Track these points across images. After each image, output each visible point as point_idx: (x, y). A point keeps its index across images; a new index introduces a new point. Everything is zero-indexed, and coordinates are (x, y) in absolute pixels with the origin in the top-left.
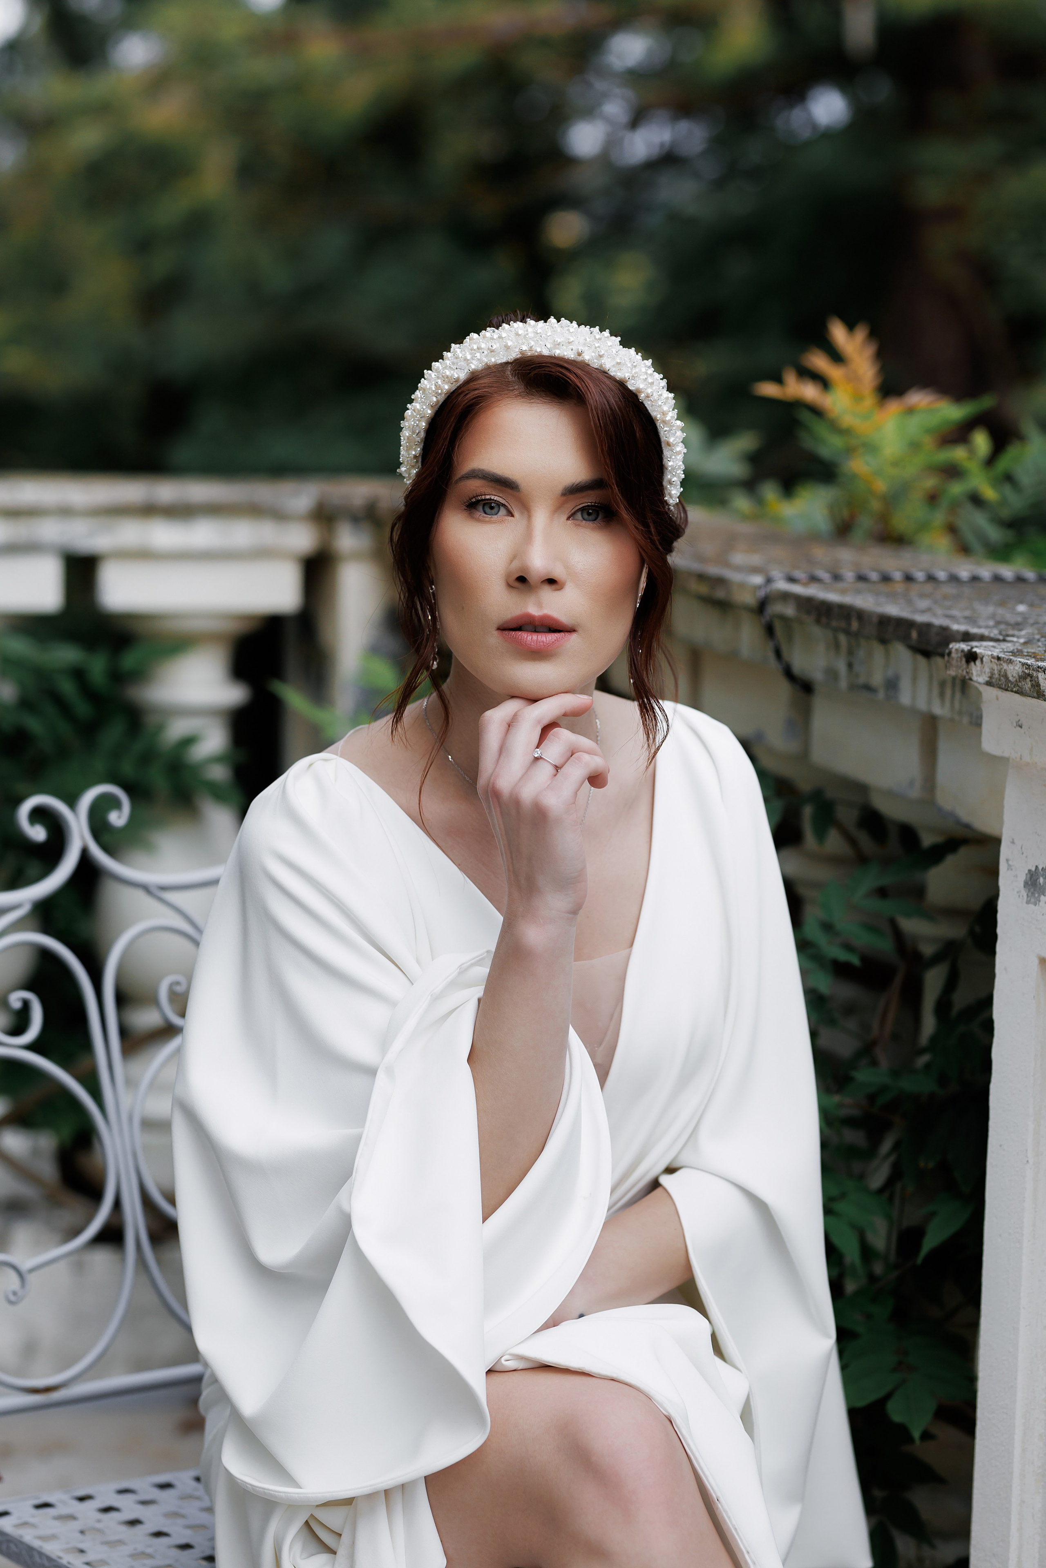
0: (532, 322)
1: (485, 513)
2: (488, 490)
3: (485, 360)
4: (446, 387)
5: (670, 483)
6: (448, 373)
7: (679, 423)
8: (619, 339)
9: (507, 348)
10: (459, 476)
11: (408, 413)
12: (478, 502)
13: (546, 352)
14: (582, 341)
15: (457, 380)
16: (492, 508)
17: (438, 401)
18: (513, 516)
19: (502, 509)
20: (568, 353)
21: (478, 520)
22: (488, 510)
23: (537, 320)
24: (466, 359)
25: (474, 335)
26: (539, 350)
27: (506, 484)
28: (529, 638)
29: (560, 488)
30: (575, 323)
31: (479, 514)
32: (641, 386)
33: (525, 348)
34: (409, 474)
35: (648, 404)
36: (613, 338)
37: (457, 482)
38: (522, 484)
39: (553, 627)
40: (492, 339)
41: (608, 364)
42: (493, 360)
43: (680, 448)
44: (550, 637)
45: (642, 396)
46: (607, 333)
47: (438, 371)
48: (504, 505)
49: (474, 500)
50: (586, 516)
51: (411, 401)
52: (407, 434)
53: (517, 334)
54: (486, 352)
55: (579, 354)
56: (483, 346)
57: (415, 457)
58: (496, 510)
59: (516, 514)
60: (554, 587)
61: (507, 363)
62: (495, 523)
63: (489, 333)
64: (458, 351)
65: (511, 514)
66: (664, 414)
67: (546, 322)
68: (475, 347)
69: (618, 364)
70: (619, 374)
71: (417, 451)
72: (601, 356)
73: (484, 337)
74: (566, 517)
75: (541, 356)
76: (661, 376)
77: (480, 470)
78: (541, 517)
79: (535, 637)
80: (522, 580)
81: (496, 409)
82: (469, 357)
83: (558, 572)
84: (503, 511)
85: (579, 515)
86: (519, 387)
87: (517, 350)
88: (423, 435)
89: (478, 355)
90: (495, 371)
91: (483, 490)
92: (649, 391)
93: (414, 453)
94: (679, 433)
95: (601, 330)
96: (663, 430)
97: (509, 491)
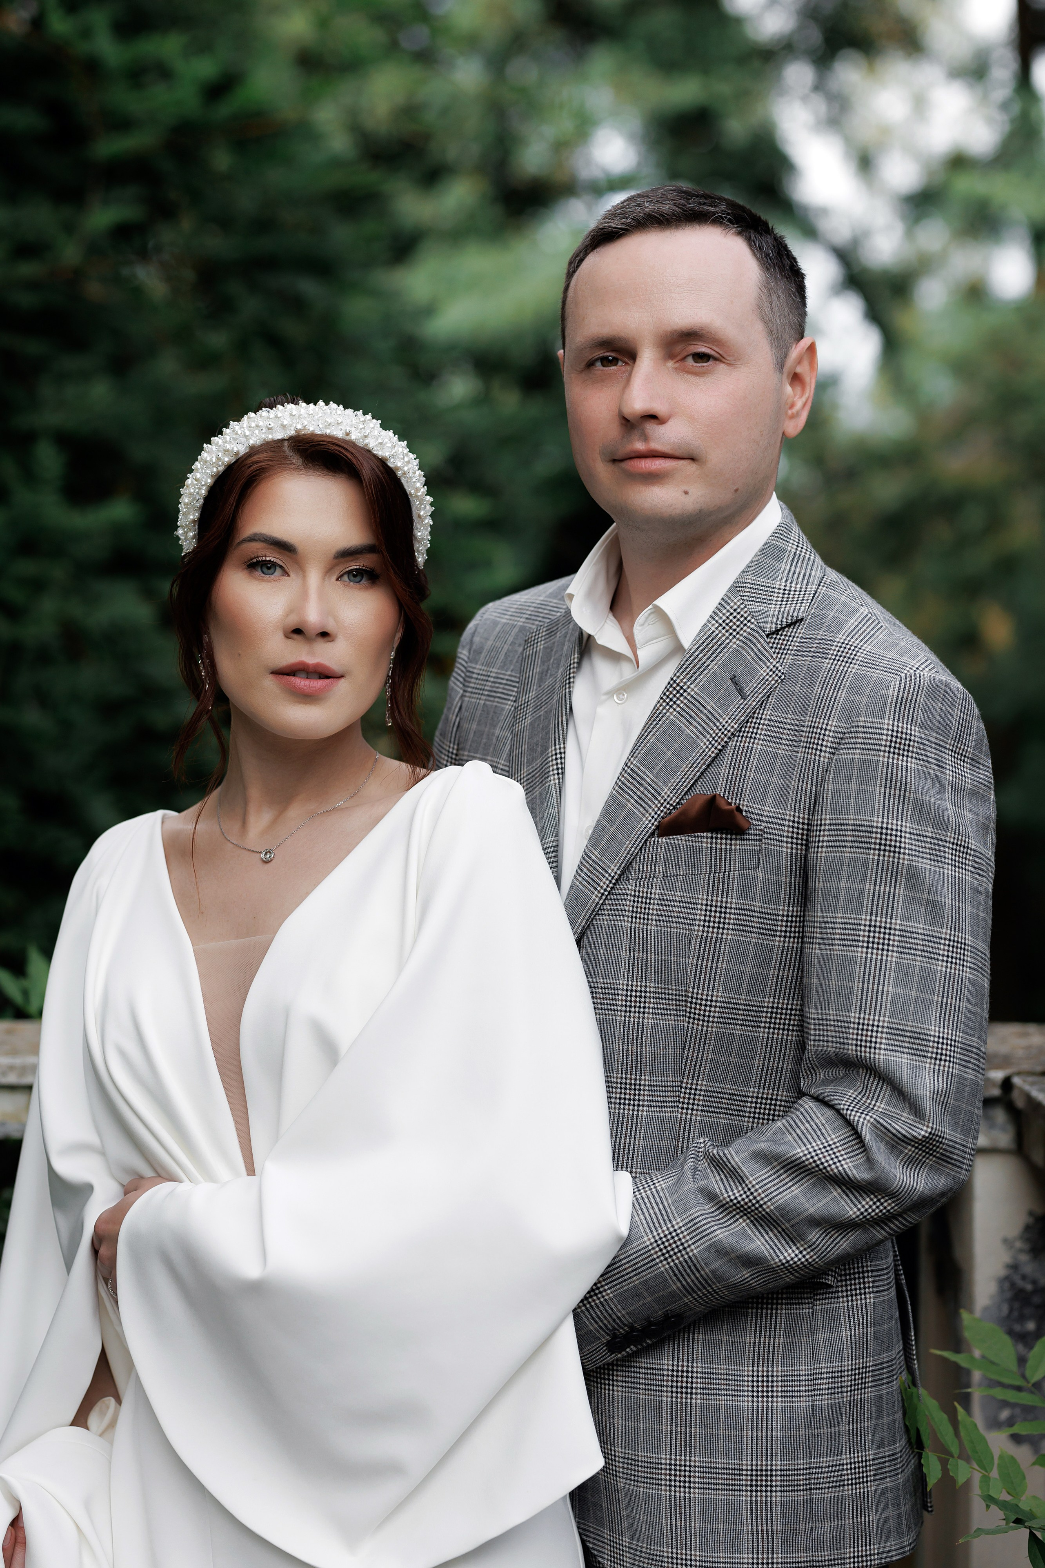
0: (304, 404)
1: (263, 572)
2: (268, 552)
3: (263, 436)
4: (226, 459)
5: (419, 551)
6: (228, 447)
7: (428, 497)
8: (380, 422)
9: (284, 426)
10: (241, 539)
11: (189, 482)
12: (258, 562)
13: (318, 432)
14: (348, 421)
15: (237, 454)
16: (269, 568)
17: (218, 472)
18: (289, 575)
19: (278, 569)
20: (339, 433)
21: (257, 579)
22: (265, 570)
23: (308, 403)
24: (246, 436)
25: (252, 414)
26: (311, 429)
27: (284, 547)
28: (303, 683)
29: (334, 551)
30: (341, 406)
31: (259, 573)
32: (399, 464)
33: (299, 427)
34: (186, 537)
35: (403, 481)
36: (374, 421)
37: (239, 544)
38: (300, 547)
39: (324, 674)
40: (269, 418)
41: (372, 444)
42: (270, 436)
43: (429, 521)
44: (321, 683)
45: (399, 473)
46: (369, 417)
47: (217, 444)
48: (281, 567)
49: (255, 560)
50: (352, 578)
51: (191, 471)
52: (186, 501)
53: (291, 415)
54: (264, 430)
55: (348, 434)
56: (261, 424)
57: (194, 521)
58: (272, 570)
59: (291, 574)
60: (329, 639)
61: (283, 440)
62: (270, 581)
63: (264, 412)
64: (237, 428)
65: (286, 573)
66: (417, 490)
67: (315, 404)
68: (253, 425)
69: (381, 444)
70: (380, 453)
71: (194, 516)
72: (366, 437)
73: (261, 416)
74: (335, 578)
75: (313, 434)
76: (415, 456)
77: (261, 534)
78: (314, 576)
79: (307, 682)
80: (298, 631)
81: (276, 480)
82: (247, 433)
83: (330, 627)
84: (278, 571)
85: (346, 578)
86: (297, 460)
87: (292, 428)
88: (201, 501)
89: (257, 432)
90: (274, 446)
91: (263, 552)
92: (406, 469)
93: (192, 517)
94: (428, 507)
95: (365, 414)
96: (415, 503)
97: (288, 553)
